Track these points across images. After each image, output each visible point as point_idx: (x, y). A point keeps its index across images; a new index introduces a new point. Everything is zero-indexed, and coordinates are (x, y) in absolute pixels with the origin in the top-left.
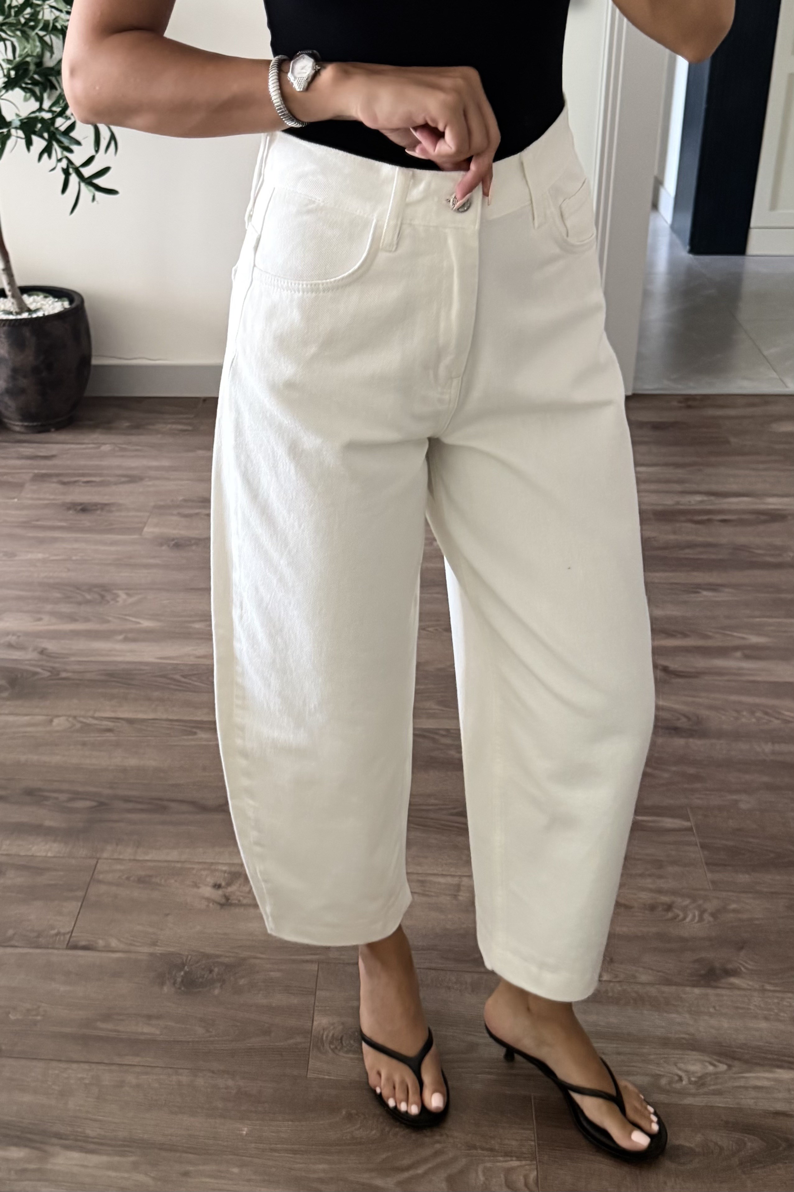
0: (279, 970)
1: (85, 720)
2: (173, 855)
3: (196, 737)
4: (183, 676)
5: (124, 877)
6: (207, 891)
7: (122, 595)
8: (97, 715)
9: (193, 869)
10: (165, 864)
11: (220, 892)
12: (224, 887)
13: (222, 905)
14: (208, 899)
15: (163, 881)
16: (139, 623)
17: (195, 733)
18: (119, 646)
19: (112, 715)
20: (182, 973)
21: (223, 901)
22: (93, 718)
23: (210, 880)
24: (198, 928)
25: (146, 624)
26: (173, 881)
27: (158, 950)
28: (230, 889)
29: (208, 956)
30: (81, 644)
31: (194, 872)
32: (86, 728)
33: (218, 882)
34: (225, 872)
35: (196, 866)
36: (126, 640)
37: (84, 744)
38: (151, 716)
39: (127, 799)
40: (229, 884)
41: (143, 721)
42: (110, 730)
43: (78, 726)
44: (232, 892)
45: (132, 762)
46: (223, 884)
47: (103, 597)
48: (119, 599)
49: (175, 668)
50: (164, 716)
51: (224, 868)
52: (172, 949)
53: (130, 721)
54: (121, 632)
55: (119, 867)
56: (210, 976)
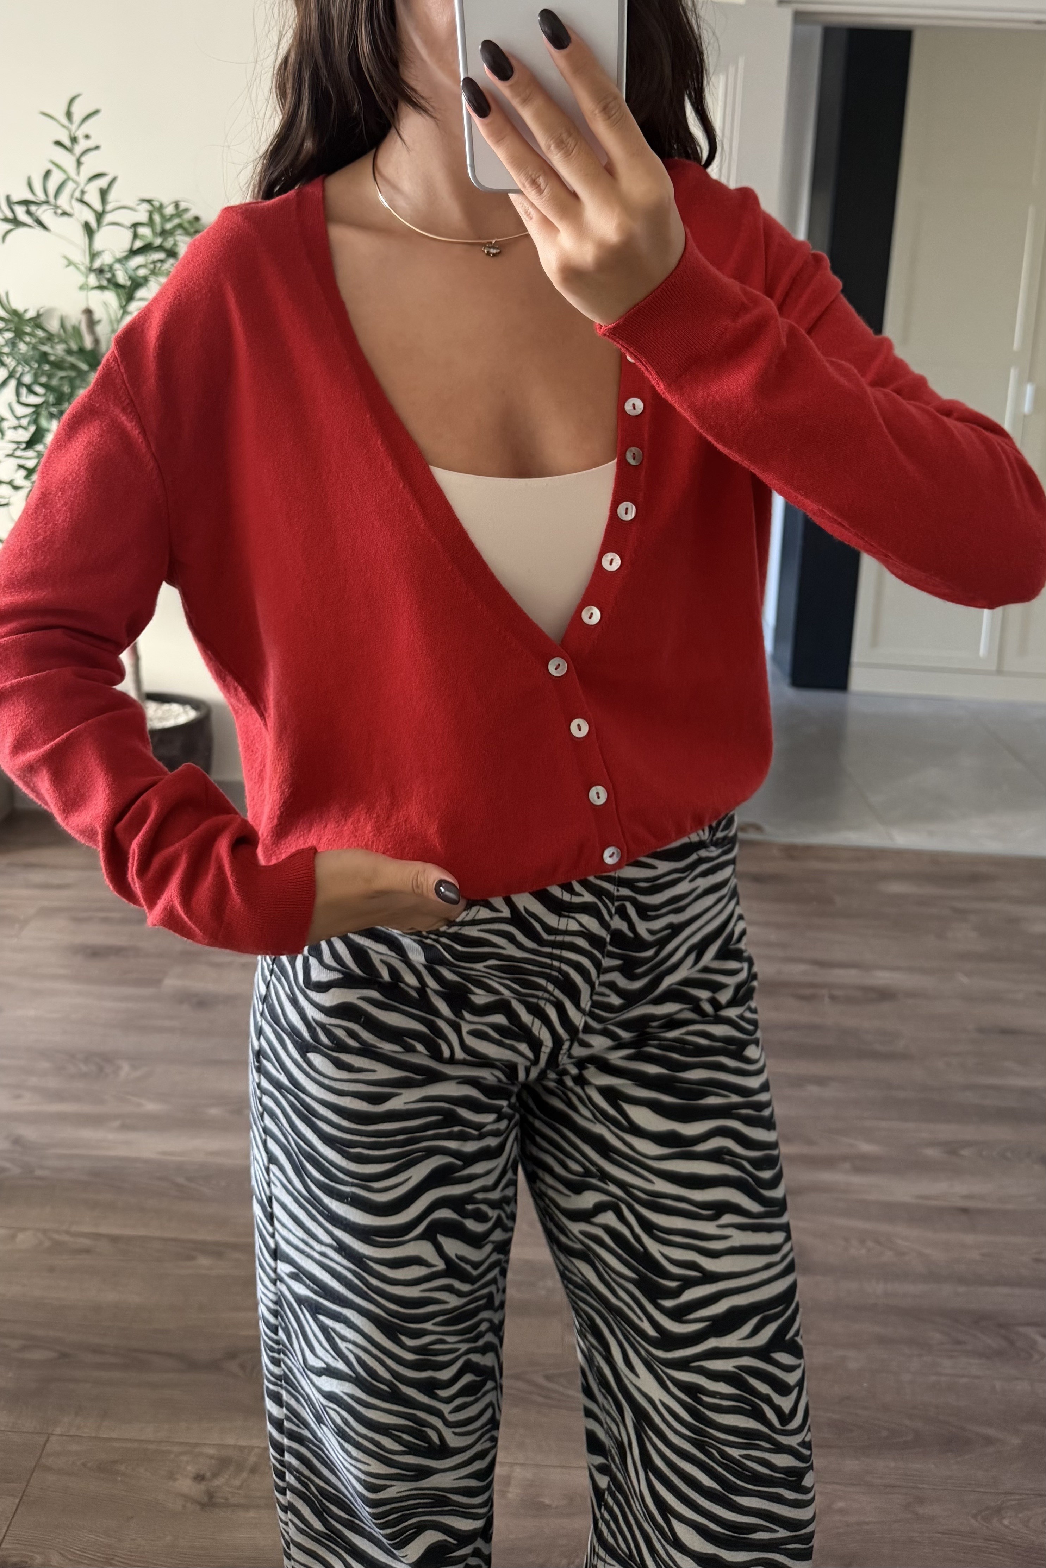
1: (56, 1236)
2: (149, 1432)
3: (194, 1263)
4: (189, 1179)
5: (79, 1463)
6: (185, 1485)
7: (125, 1067)
8: (74, 1229)
9: (171, 1452)
10: (136, 1445)
11: (202, 1487)
12: (208, 1480)
13: (203, 1506)
14: (186, 1497)
15: (130, 1469)
16: (142, 1105)
17: (195, 1258)
18: (111, 1136)
19: (93, 1230)
22: (68, 1233)
23: (191, 1469)
24: (169, 1538)
25: (151, 1107)
26: (142, 1470)
28: (216, 1482)
30: (68, 1133)
31: (172, 1456)
32: (57, 1248)
33: (202, 1472)
34: (212, 1457)
35: (176, 1449)
36: (123, 1127)
37: (51, 1269)
39: (97, 1350)
40: (215, 1475)
41: (129, 1239)
42: (87, 1251)
43: (47, 1244)
44: (218, 1487)
46: (208, 1475)
47: (101, 1069)
48: (120, 1072)
49: (178, 1167)
50: (158, 1234)
51: (211, 1451)
53: (114, 1239)
54: (117, 1117)
55: (74, 1447)
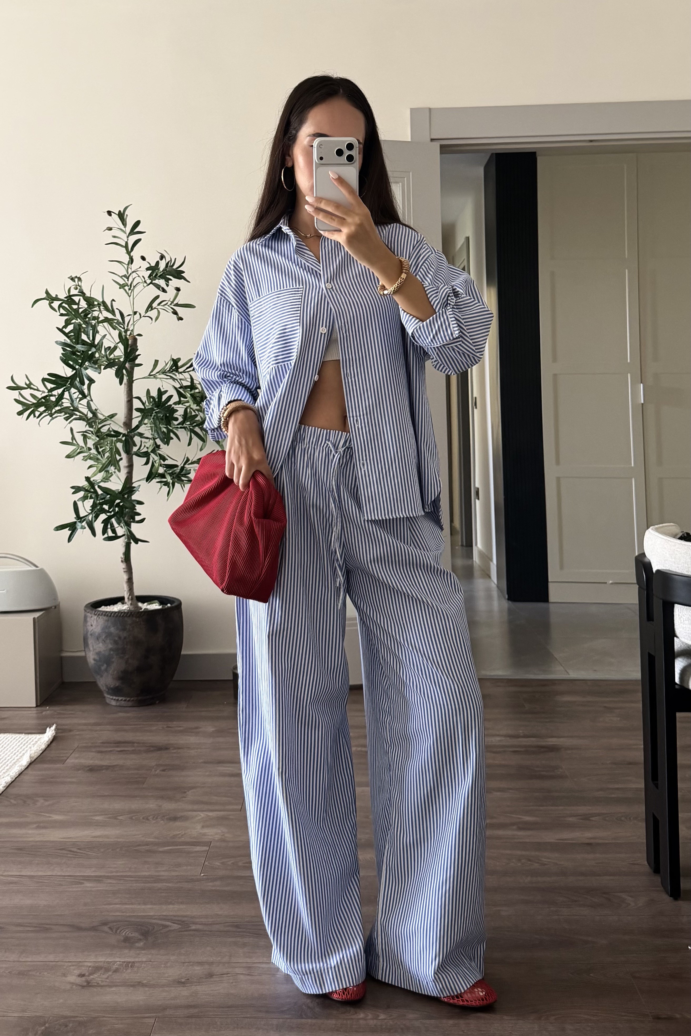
0: (122, 1024)
2: (51, 958)
3: (83, 885)
4: (78, 849)
5: (7, 972)
6: (72, 978)
7: (41, 800)
8: (6, 873)
9: (64, 965)
10: (42, 963)
11: (83, 979)
12: (87, 976)
13: (83, 987)
14: (72, 984)
15: (38, 973)
16: (50, 817)
17: (83, 883)
18: (30, 832)
19: (18, 874)
20: (43, 1028)
21: (85, 984)
23: (77, 972)
24: (61, 1001)
25: (58, 817)
26: (45, 973)
27: (26, 1014)
28: (92, 977)
29: (66, 1017)
31: (65, 967)
33: (83, 973)
34: (90, 967)
35: (66, 964)
36: (38, 827)
38: (49, 873)
39: (19, 925)
40: (91, 974)
41: (42, 877)
44: (93, 979)
45: (28, 902)
46: (87, 974)
47: (25, 802)
48: (37, 803)
49: (74, 844)
50: (59, 874)
51: (89, 964)
52: (38, 1014)
53: (31, 877)
54: (35, 823)
56: (65, 1029)
